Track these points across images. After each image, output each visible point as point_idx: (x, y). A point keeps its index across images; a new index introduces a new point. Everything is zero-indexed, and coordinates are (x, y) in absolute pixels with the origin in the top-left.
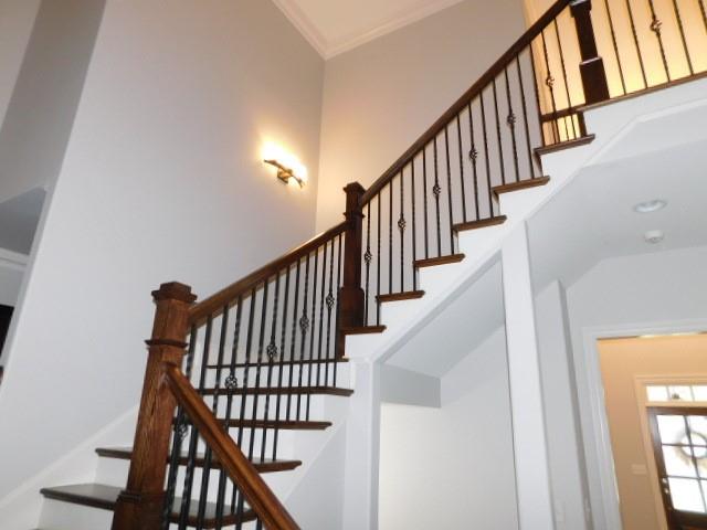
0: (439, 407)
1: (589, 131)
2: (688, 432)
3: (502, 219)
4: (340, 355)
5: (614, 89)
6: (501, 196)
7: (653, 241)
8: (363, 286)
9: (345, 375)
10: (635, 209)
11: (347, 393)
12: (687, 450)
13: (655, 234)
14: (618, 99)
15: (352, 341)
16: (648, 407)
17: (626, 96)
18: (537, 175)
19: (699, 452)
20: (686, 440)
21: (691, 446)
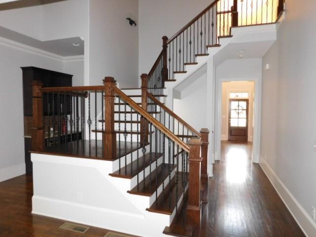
0: (180, 99)
1: (232, 34)
2: (239, 106)
3: (208, 55)
4: (163, 87)
5: (239, 24)
6: (208, 48)
7: (241, 58)
8: (168, 68)
9: (165, 92)
10: (238, 51)
11: (166, 96)
12: (237, 111)
13: (241, 56)
14: (240, 26)
15: (166, 83)
16: (229, 99)
17: (242, 26)
18: (218, 43)
19: (240, 111)
20: (237, 108)
21: (238, 110)
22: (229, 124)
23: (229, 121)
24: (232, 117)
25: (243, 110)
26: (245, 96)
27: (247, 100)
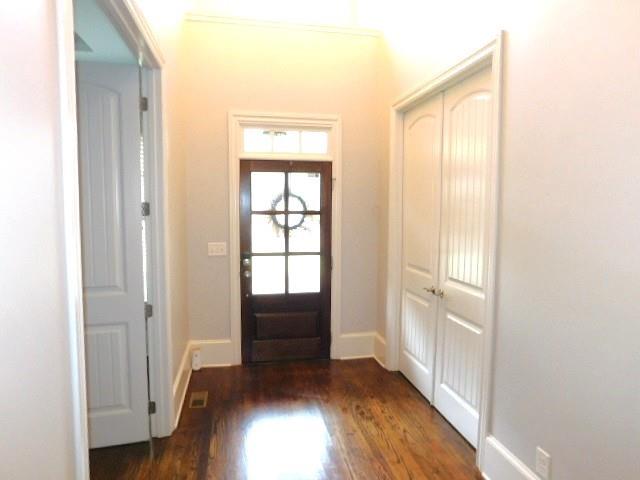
2: (286, 194)
12: (281, 219)
16: (241, 161)
19: (293, 220)
20: (280, 207)
21: (286, 212)
22: (246, 283)
23: (245, 269)
24: (254, 249)
25: (306, 213)
26: (314, 147)
27: (323, 169)
